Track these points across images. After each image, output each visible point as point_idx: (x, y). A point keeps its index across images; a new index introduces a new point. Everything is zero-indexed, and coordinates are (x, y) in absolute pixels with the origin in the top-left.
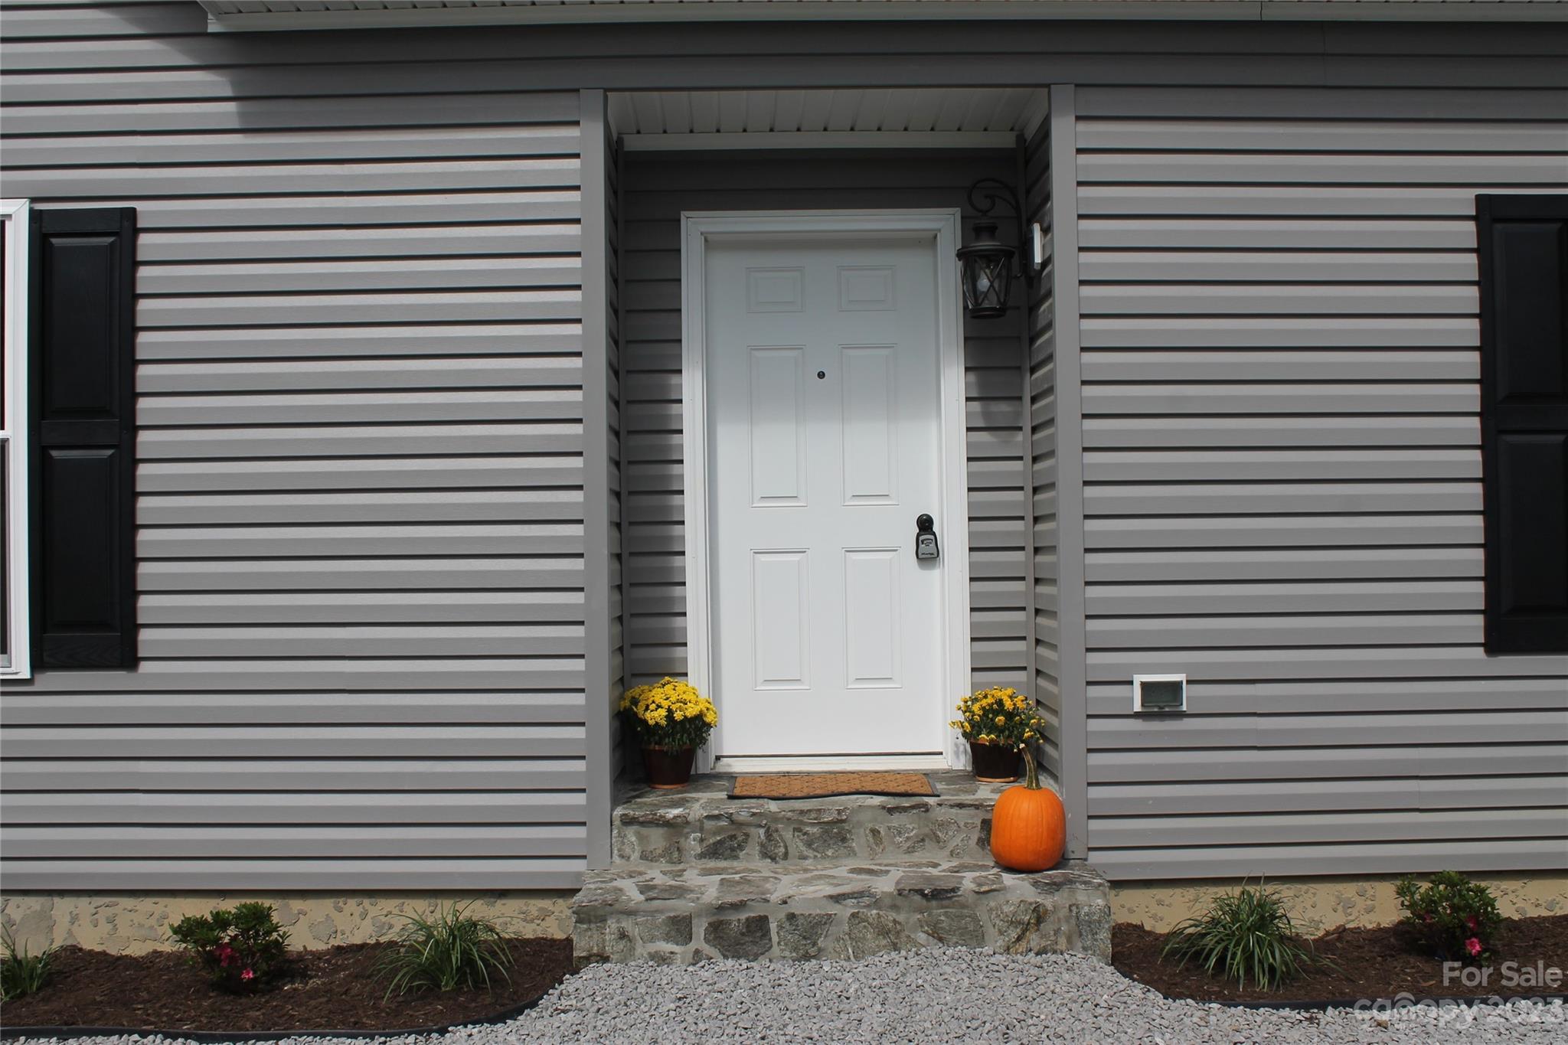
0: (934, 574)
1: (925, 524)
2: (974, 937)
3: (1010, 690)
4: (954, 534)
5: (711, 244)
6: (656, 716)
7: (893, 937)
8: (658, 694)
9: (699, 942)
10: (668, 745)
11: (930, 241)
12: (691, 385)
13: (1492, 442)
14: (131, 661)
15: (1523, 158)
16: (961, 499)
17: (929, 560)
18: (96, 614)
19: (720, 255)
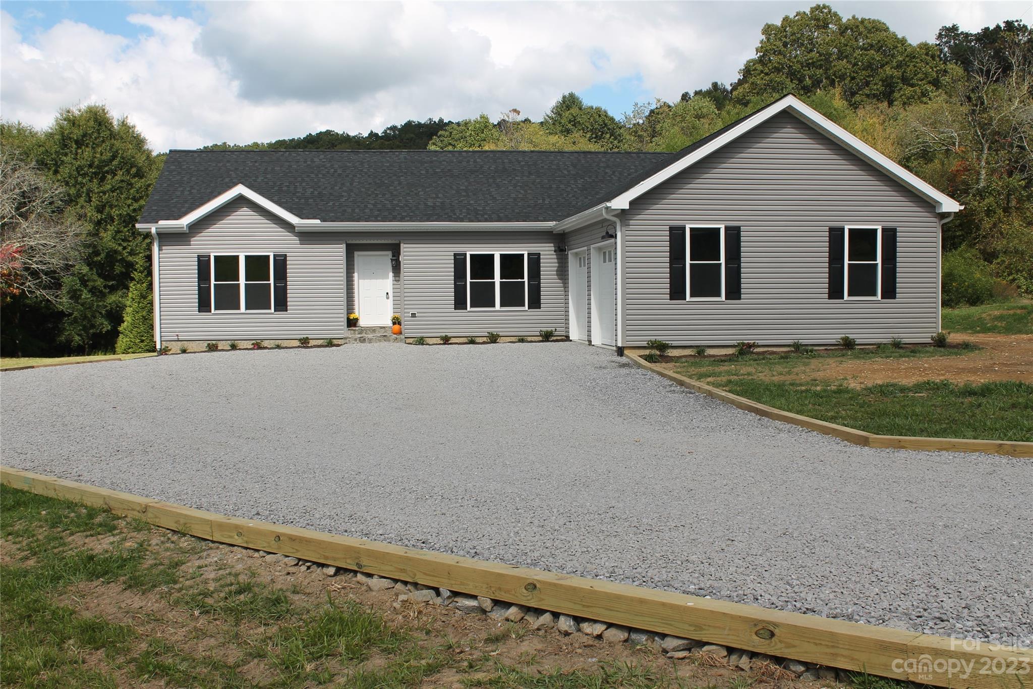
0: (389, 300)
1: (387, 294)
2: (389, 341)
3: (397, 315)
4: (391, 295)
5: (358, 255)
6: (351, 318)
7: (380, 341)
8: (352, 315)
9: (358, 341)
10: (354, 322)
11: (388, 255)
12: (356, 275)
13: (455, 284)
14: (287, 311)
15: (459, 248)
16: (392, 290)
17: (388, 298)
18: (282, 305)
19: (360, 257)
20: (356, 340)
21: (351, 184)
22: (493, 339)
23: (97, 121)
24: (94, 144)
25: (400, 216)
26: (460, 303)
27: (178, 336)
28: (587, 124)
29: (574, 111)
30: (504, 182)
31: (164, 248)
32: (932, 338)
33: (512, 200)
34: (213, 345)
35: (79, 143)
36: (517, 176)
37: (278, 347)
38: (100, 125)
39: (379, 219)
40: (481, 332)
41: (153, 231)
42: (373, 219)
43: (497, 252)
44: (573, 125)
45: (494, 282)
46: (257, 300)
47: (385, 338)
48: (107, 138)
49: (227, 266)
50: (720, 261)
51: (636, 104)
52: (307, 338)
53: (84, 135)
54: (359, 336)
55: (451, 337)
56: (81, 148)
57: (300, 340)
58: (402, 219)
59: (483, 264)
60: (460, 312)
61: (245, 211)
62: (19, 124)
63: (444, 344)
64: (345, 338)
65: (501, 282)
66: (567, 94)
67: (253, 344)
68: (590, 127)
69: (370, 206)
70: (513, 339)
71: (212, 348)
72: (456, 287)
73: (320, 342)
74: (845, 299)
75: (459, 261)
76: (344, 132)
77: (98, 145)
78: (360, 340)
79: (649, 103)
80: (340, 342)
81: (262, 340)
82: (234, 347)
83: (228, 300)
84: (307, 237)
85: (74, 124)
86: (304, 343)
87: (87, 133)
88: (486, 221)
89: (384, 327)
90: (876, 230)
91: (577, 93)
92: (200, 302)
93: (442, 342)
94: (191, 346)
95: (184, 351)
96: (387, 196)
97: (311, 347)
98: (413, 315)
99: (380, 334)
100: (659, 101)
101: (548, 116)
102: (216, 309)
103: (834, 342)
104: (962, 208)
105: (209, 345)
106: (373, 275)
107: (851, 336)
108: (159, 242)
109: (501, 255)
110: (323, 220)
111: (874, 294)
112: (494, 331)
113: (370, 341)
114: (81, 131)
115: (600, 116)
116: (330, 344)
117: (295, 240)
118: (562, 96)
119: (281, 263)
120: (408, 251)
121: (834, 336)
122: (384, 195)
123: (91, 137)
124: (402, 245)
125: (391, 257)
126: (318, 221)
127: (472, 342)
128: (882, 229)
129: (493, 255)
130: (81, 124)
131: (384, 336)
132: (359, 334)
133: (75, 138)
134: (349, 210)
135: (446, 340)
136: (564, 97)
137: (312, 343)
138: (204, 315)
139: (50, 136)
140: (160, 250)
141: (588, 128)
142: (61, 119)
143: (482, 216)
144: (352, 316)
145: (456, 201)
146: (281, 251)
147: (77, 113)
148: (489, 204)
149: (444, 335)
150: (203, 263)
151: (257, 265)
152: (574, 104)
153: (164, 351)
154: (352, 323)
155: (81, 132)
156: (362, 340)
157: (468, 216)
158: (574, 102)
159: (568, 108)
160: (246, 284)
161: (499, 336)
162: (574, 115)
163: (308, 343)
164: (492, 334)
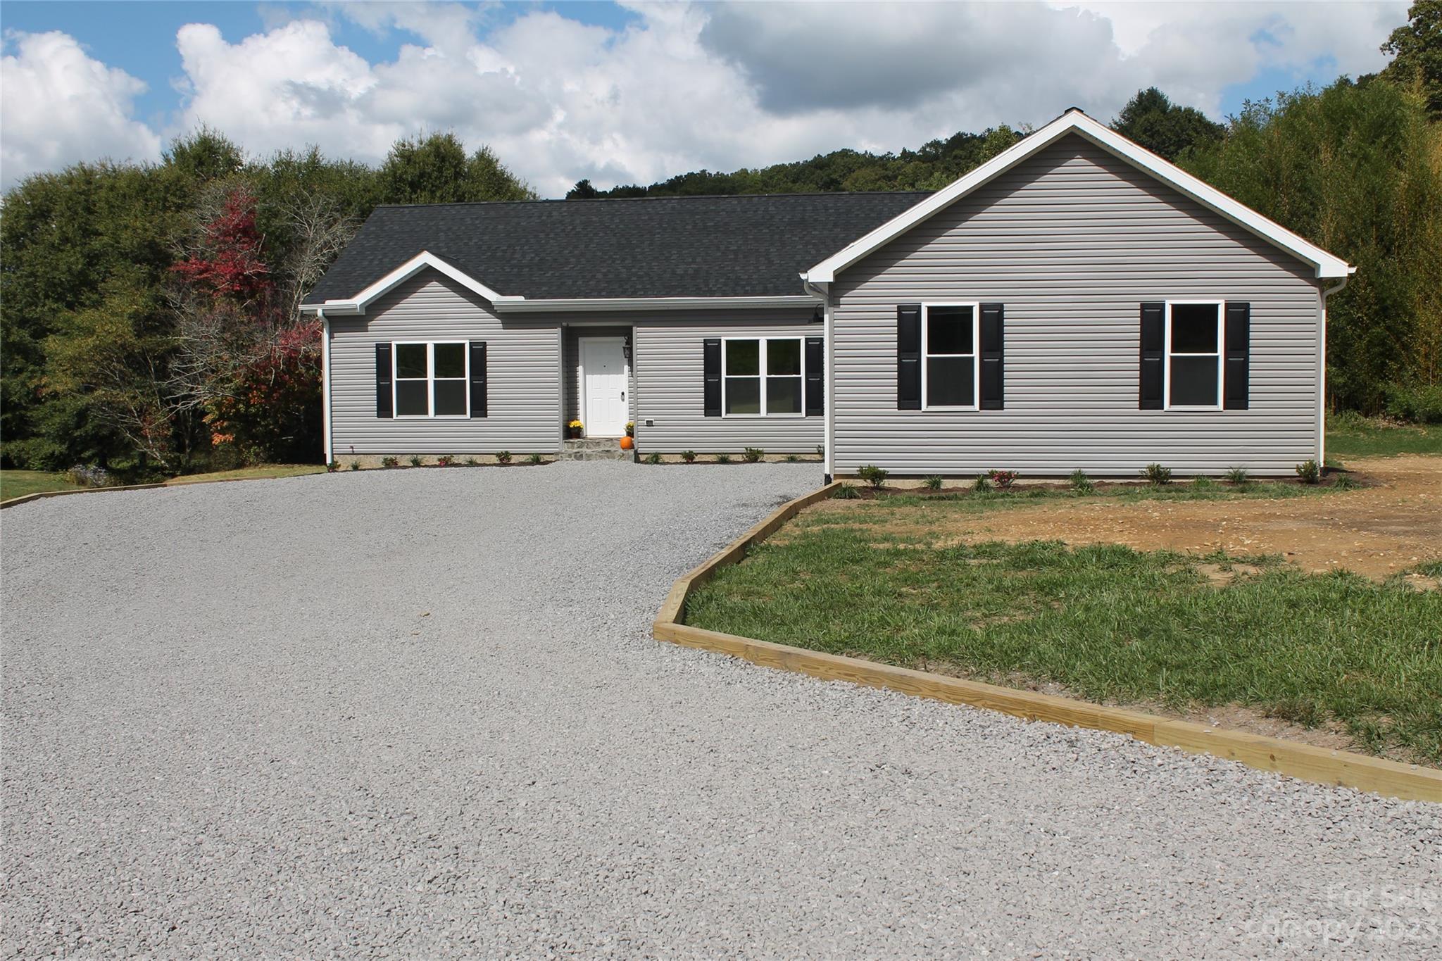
0: (623, 403)
1: (623, 394)
2: (613, 458)
3: (632, 423)
4: (626, 395)
5: (584, 342)
6: (572, 426)
7: (601, 457)
8: (573, 422)
9: (572, 458)
10: (574, 431)
11: (617, 343)
12: (580, 369)
13: (705, 381)
14: (486, 416)
15: (711, 332)
16: (627, 389)
17: (623, 400)
18: (480, 408)
19: (585, 344)
20: (570, 456)
21: (587, 246)
22: (753, 457)
23: (438, 156)
24: (433, 186)
25: (633, 290)
26: (712, 407)
27: (352, 447)
28: (1169, 134)
29: (1153, 115)
30: (794, 239)
31: (336, 335)
32: (1298, 468)
33: (794, 264)
34: (392, 460)
35: (415, 186)
36: (815, 230)
37: (472, 464)
38: (443, 160)
39: (604, 293)
40: (737, 446)
41: (320, 313)
42: (596, 294)
43: (763, 336)
44: (1150, 136)
45: (759, 378)
46: (449, 402)
47: (609, 454)
48: (451, 177)
49: (412, 357)
50: (972, 353)
51: (1248, 102)
52: (507, 453)
53: (422, 175)
54: (576, 450)
55: (697, 454)
56: (415, 193)
57: (498, 455)
58: (633, 295)
59: (743, 354)
60: (713, 420)
61: (434, 286)
62: (351, 163)
63: (687, 463)
64: (556, 454)
65: (767, 378)
66: (1145, 90)
67: (439, 460)
68: (1174, 138)
69: (599, 276)
70: (779, 457)
71: (390, 464)
72: (707, 386)
73: (522, 459)
74: (1165, 409)
75: (711, 351)
76: (866, 152)
77: (438, 188)
78: (575, 456)
79: (1267, 100)
80: (547, 458)
81: (452, 454)
82: (416, 464)
83: (413, 402)
84: (512, 319)
85: (409, 160)
86: (504, 459)
87: (425, 172)
88: (746, 294)
89: (611, 439)
90: (1216, 306)
91: (1161, 90)
92: (379, 405)
93: (684, 460)
94: (366, 462)
95: (356, 468)
96: (627, 262)
97: (513, 464)
98: (650, 423)
99: (605, 448)
100: (1282, 95)
101: (1116, 123)
102: (398, 413)
103: (1136, 472)
104: (1353, 270)
105: (385, 459)
106: (605, 369)
107: (1163, 464)
108: (330, 327)
109: (769, 341)
110: (529, 296)
111: (1214, 402)
112: (755, 446)
113: (589, 457)
114: (418, 170)
115: (1190, 121)
116: (536, 460)
117: (497, 323)
118: (1137, 94)
119: (479, 352)
120: (643, 336)
121: (1138, 464)
122: (624, 260)
123: (430, 177)
124: (634, 328)
125: (624, 345)
126: (521, 298)
127: (724, 460)
128: (1226, 304)
129: (757, 341)
130: (418, 161)
131: (607, 451)
132: (579, 447)
133: (410, 179)
134: (570, 282)
135: (689, 458)
136: (1141, 95)
137: (514, 459)
138: (384, 422)
139: (381, 176)
140: (331, 337)
141: (1170, 139)
142: (396, 155)
143: (743, 286)
144: (573, 424)
145: (717, 268)
146: (479, 337)
147: (416, 146)
148: (759, 271)
149: (687, 450)
150: (382, 353)
151: (449, 357)
152: (1155, 105)
153: (334, 467)
154: (572, 433)
155: (417, 172)
156: (579, 457)
157: (724, 288)
158: (1154, 102)
159: (1146, 110)
160: (435, 381)
161: (762, 453)
162: (1151, 121)
163: (509, 459)
164: (751, 450)
